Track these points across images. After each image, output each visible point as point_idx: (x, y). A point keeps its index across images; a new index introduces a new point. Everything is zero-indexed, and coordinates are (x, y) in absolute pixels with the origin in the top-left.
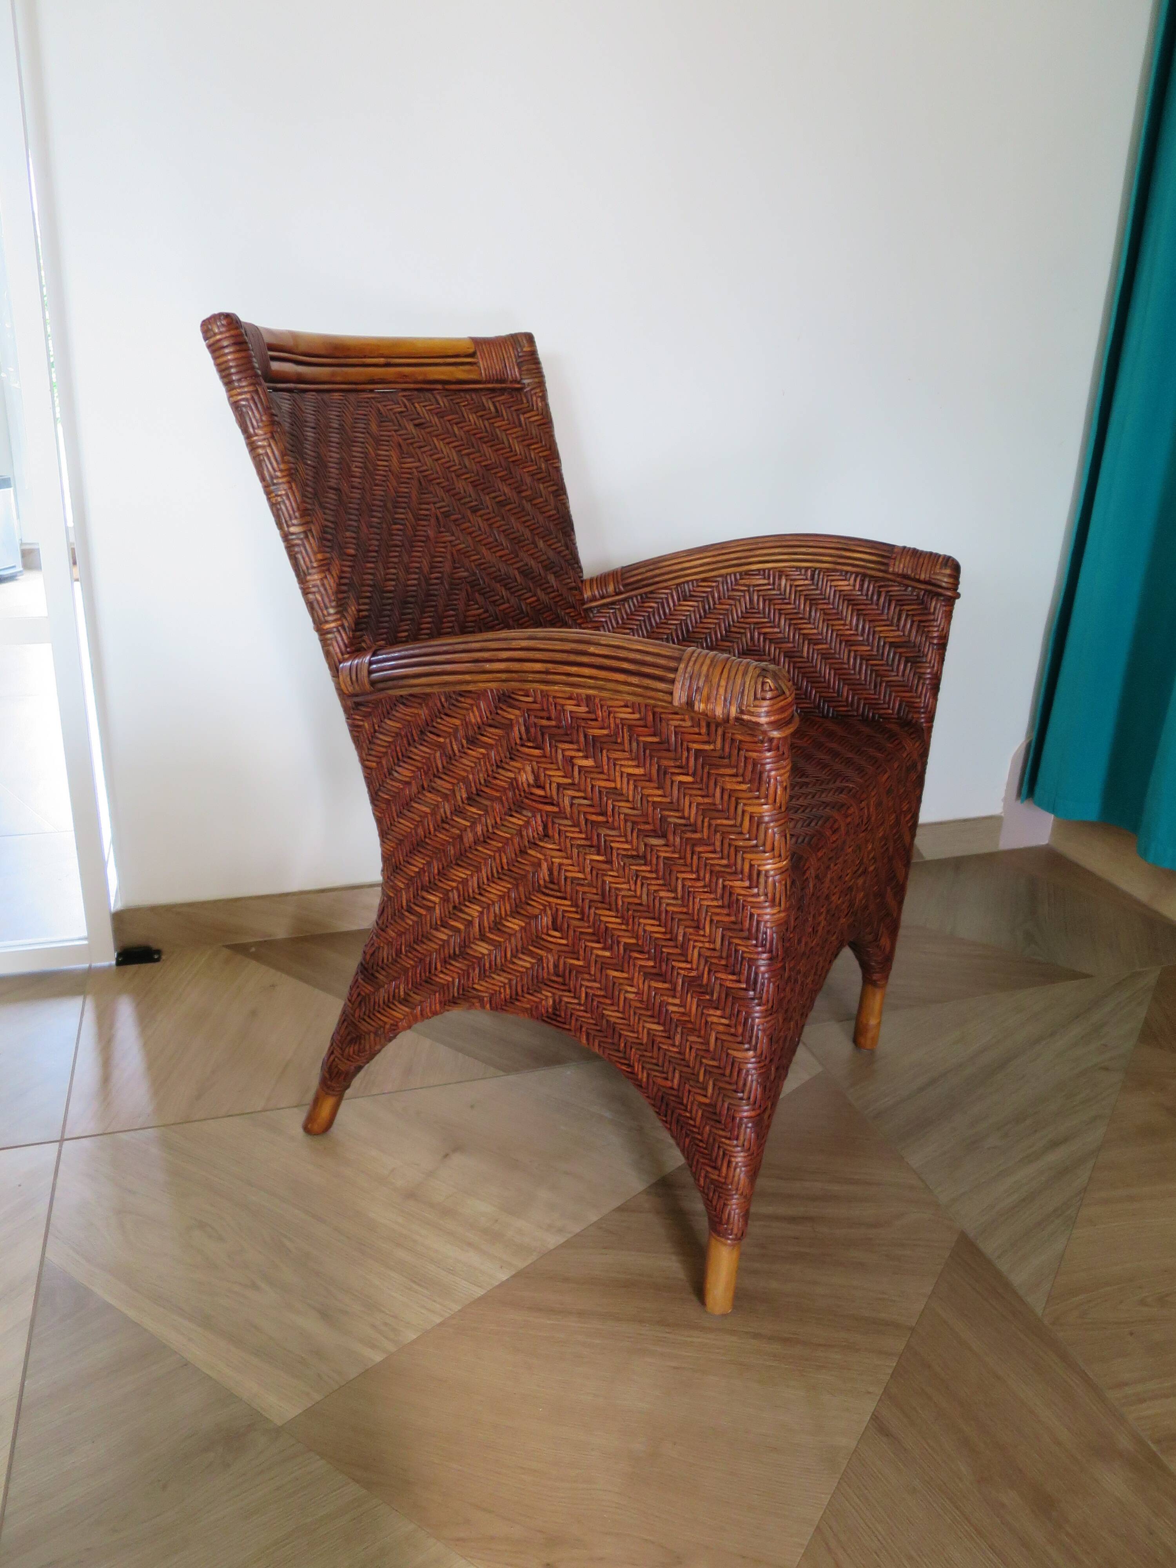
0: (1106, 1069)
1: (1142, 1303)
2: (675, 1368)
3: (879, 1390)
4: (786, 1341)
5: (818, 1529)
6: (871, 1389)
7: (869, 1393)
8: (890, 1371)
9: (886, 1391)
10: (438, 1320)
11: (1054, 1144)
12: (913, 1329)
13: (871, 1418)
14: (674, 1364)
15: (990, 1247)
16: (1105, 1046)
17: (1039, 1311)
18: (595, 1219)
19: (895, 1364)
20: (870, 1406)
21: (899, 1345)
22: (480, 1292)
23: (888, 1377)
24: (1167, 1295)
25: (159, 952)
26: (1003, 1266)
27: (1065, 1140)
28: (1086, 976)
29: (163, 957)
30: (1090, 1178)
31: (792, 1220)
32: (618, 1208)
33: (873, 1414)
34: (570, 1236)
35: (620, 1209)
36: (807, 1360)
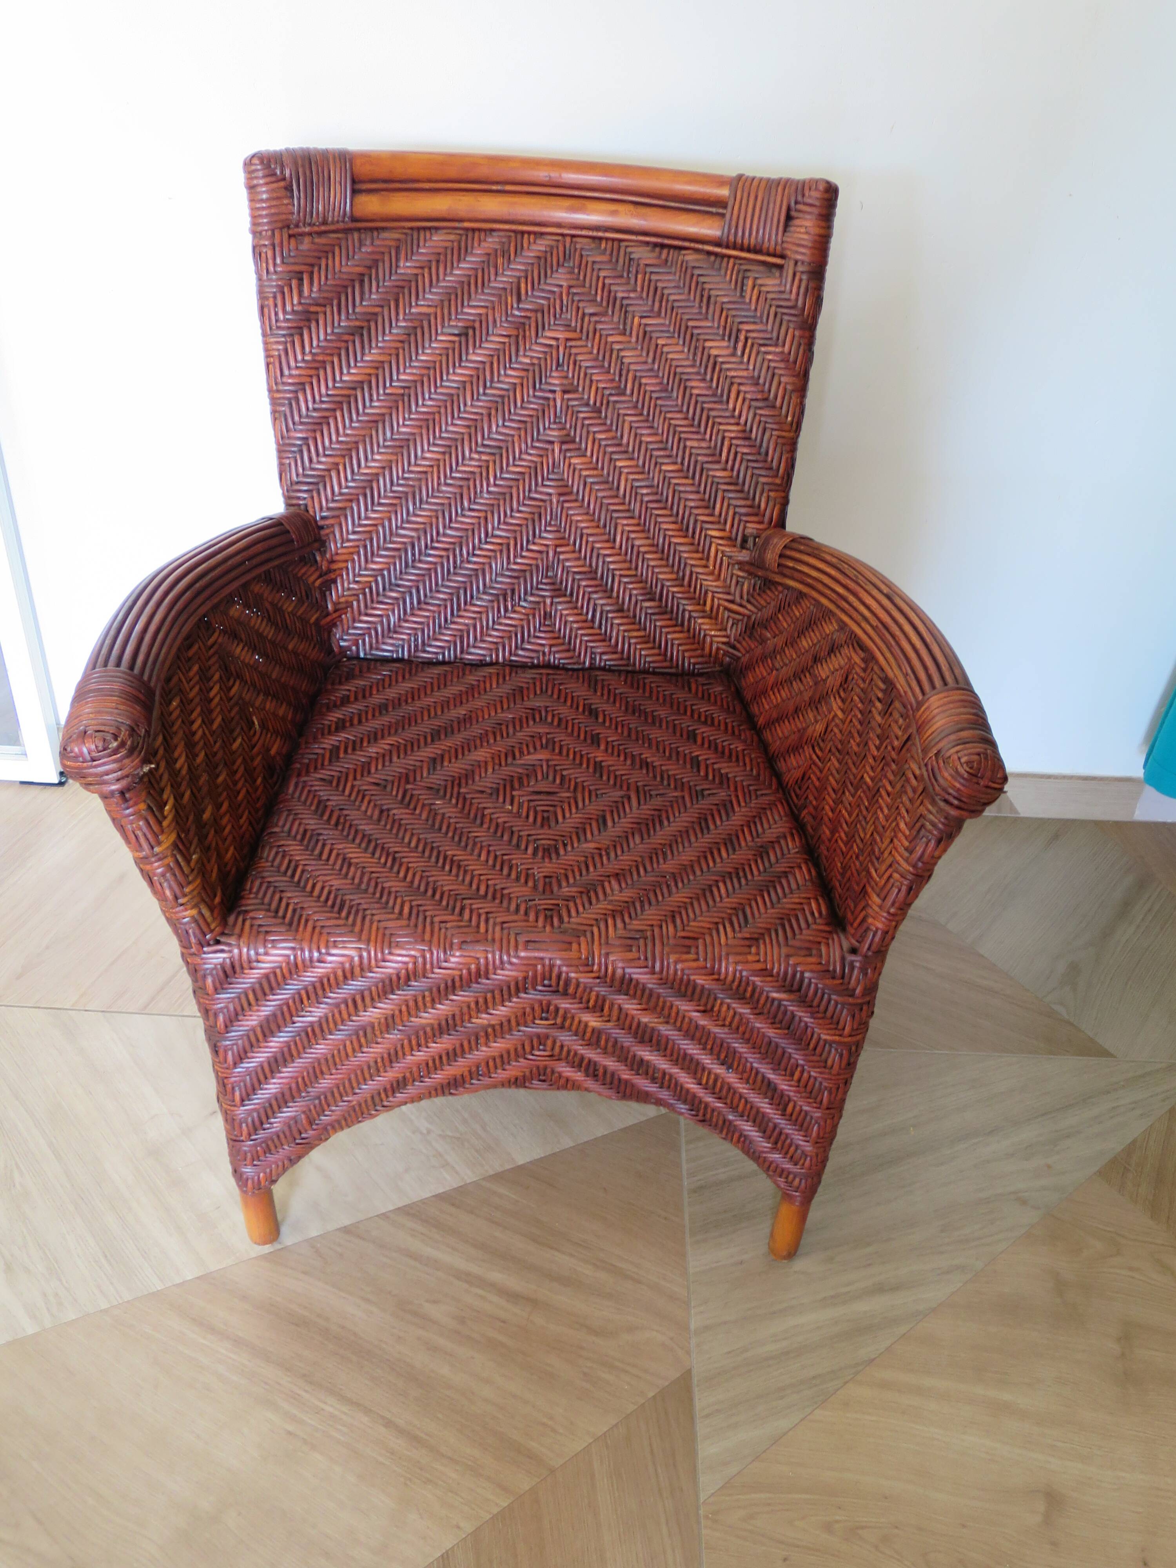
0: (1024, 1202)
1: (828, 1527)
2: (290, 1433)
3: (468, 1527)
4: (415, 1439)
6: (462, 1525)
7: (458, 1527)
8: (495, 1510)
9: (476, 1534)
10: (104, 1305)
12: (552, 1471)
13: (442, 1556)
14: (290, 1428)
15: (702, 1400)
16: (1049, 1167)
17: (702, 1497)
19: (506, 1504)
20: (449, 1542)
21: (524, 1483)
22: (159, 1286)
23: (488, 1517)
24: (862, 1528)
26: (702, 1428)
27: (896, 1288)
28: (1104, 1053)
30: (888, 1349)
31: (515, 1297)
32: (345, 1227)
33: (447, 1552)
35: (346, 1230)
36: (421, 1469)
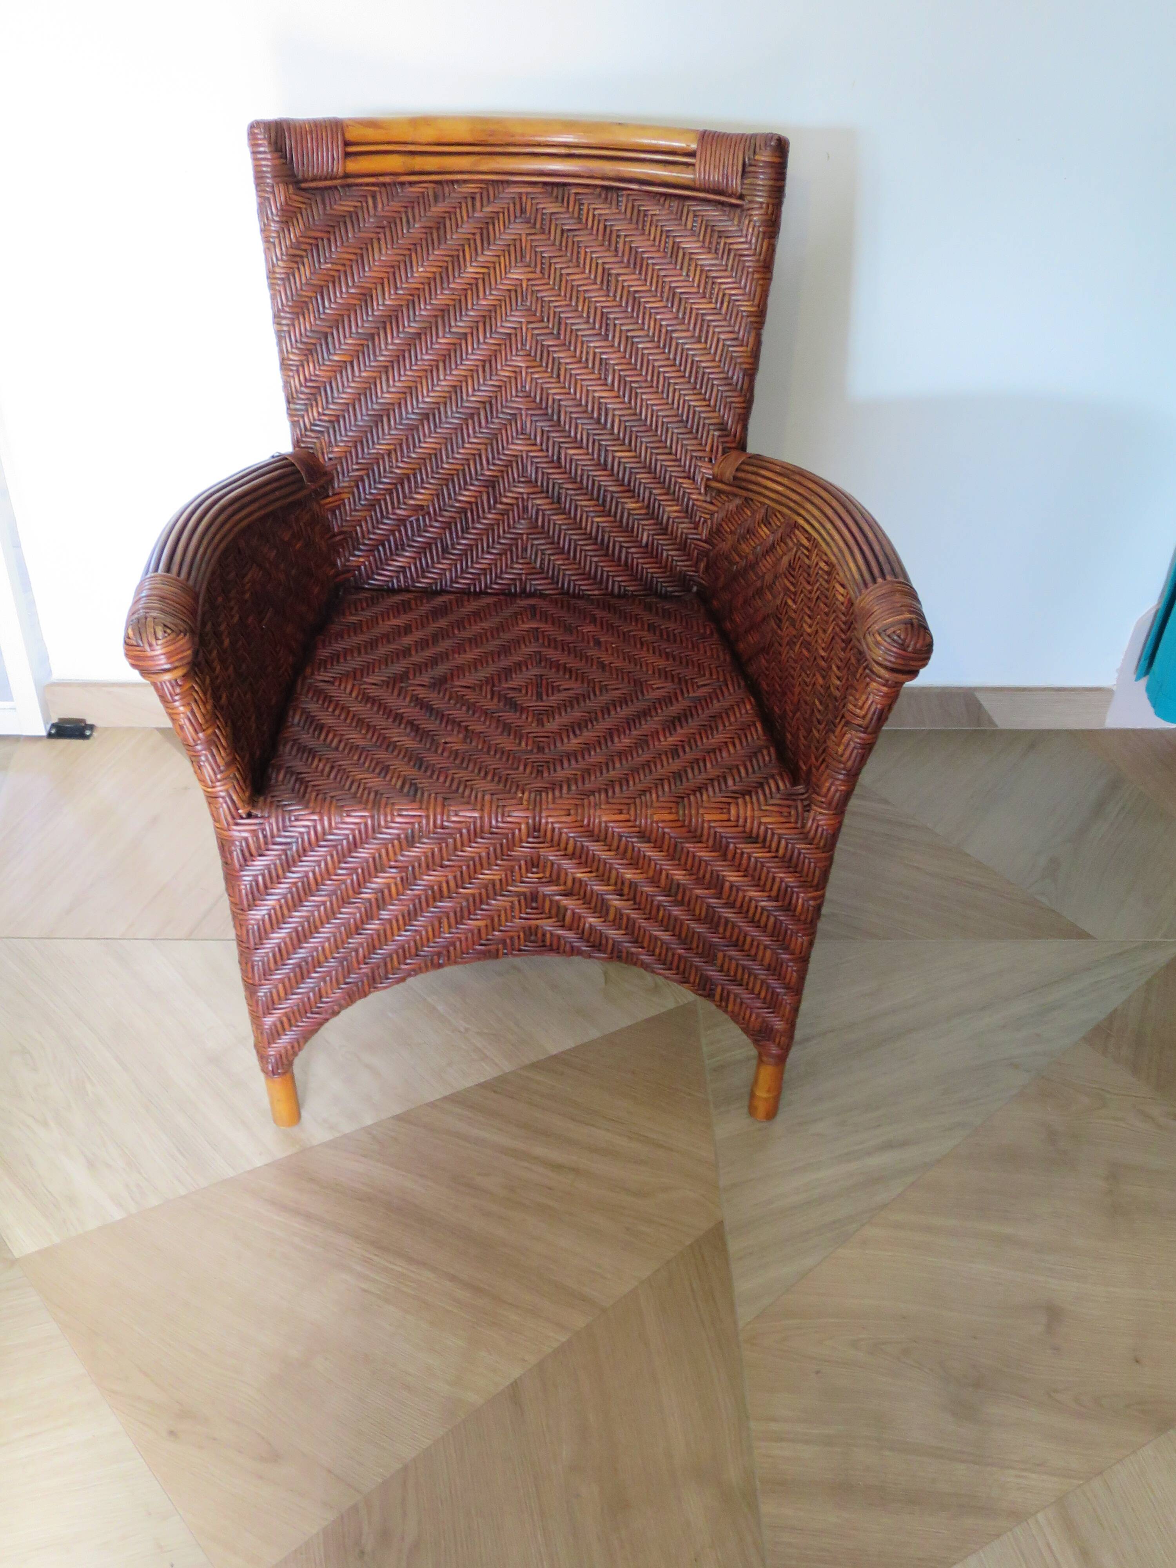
0: (1017, 1067)
1: (854, 1344)
2: (364, 1291)
3: (533, 1360)
4: (478, 1290)
5: (405, 1468)
6: (527, 1358)
7: (525, 1360)
8: (556, 1345)
9: (540, 1365)
10: (183, 1192)
11: (889, 1146)
12: (604, 1310)
13: (512, 1384)
14: (364, 1286)
15: (735, 1245)
17: (741, 1325)
18: (369, 1122)
19: (565, 1340)
20: (516, 1372)
21: (580, 1321)
22: (231, 1173)
23: (550, 1350)
24: (884, 1343)
25: (92, 727)
26: (736, 1268)
27: (903, 1144)
28: (1084, 936)
29: (95, 734)
30: (899, 1195)
31: (558, 1167)
32: (397, 1116)
33: (515, 1381)
34: (338, 1135)
35: (398, 1118)
36: (486, 1314)
